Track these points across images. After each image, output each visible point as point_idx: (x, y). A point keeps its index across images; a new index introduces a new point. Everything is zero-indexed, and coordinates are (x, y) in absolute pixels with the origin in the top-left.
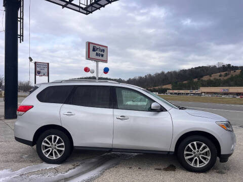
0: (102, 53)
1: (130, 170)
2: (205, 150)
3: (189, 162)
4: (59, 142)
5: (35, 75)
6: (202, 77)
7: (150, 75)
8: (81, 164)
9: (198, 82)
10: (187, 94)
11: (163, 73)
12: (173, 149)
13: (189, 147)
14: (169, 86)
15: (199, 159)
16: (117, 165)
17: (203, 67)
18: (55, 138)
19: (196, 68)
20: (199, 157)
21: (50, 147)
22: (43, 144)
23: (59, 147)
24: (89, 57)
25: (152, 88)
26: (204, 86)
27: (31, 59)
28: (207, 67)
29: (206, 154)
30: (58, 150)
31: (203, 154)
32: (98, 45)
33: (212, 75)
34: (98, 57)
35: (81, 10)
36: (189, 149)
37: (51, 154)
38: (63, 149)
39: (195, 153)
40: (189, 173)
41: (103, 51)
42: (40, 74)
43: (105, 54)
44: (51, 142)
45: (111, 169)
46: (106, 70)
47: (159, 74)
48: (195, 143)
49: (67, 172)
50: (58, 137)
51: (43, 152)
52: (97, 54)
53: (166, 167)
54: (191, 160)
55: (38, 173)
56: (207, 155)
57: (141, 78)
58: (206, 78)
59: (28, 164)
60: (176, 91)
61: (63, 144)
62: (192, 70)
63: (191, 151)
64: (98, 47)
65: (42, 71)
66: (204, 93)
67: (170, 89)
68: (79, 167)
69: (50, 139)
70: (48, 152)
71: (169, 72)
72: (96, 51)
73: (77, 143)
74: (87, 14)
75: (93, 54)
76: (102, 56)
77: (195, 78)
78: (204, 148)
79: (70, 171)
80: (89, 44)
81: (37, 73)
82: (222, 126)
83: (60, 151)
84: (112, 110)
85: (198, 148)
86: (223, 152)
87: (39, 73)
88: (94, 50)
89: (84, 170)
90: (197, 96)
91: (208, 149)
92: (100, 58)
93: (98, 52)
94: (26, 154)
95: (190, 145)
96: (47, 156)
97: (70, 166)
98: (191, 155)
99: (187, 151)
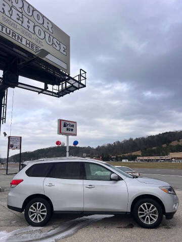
0: (72, 128)
1: (98, 229)
2: (154, 210)
3: (142, 220)
4: (43, 208)
5: (8, 148)
6: (170, 142)
7: (119, 142)
8: (60, 226)
9: (167, 147)
10: (157, 160)
11: (131, 140)
12: (129, 210)
13: (141, 208)
14: (139, 153)
15: (150, 217)
16: (87, 225)
17: (170, 132)
18: (40, 205)
19: (163, 134)
20: (149, 216)
21: (35, 213)
22: (30, 210)
23: (42, 212)
24: (60, 132)
25: (121, 156)
26: (173, 151)
27: (5, 134)
28: (174, 132)
29: (155, 212)
30: (41, 215)
31: (152, 213)
32: (69, 121)
33: (180, 140)
34: (68, 132)
35: (54, 94)
36: (141, 210)
37: (36, 219)
38: (46, 214)
39: (146, 212)
40: (143, 229)
41: (73, 126)
42: (13, 148)
43: (74, 128)
44: (36, 208)
45: (84, 229)
46: (76, 143)
47: (127, 141)
48: (145, 204)
49: (49, 231)
50: (42, 204)
51: (30, 217)
52: (67, 129)
53: (126, 226)
54: (144, 218)
55: (27, 233)
56: (155, 214)
57: (109, 145)
58: (174, 143)
59: (17, 228)
60: (146, 158)
61: (45, 209)
62: (159, 136)
63: (143, 211)
64: (68, 123)
65: (14, 144)
66: (174, 158)
67: (140, 156)
68: (58, 228)
69: (35, 206)
70: (33, 217)
71: (137, 139)
72: (67, 127)
73: (56, 208)
74: (58, 97)
75: (64, 129)
76: (72, 130)
77: (163, 144)
78: (153, 208)
79: (51, 231)
80: (60, 121)
81: (10, 146)
82: (164, 190)
83: (43, 216)
84: (82, 181)
85: (148, 208)
86: (167, 211)
87: (12, 146)
88: (65, 126)
89: (62, 229)
90: (167, 162)
91: (155, 209)
92: (70, 132)
93: (68, 127)
94: (14, 220)
95: (142, 206)
96: (33, 220)
97: (51, 228)
98: (144, 214)
99: (140, 211)
